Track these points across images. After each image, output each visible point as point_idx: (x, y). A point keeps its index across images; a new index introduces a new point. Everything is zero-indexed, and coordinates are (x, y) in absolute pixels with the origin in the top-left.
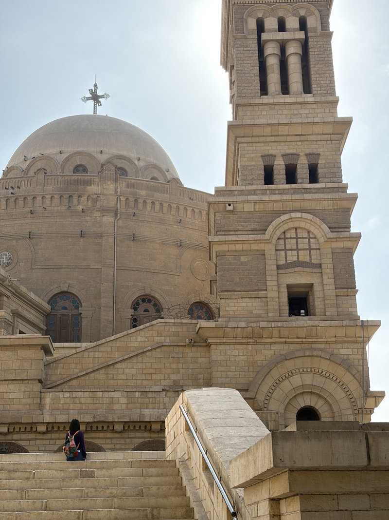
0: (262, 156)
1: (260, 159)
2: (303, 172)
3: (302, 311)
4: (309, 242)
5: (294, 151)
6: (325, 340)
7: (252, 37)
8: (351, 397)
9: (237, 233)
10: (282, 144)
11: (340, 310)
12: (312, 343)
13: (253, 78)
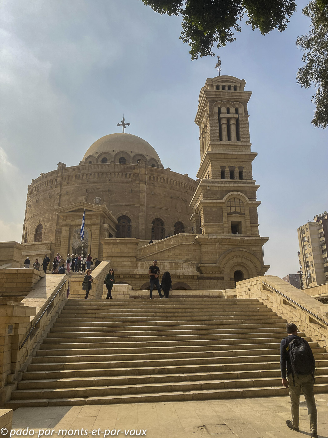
0: (220, 167)
1: (220, 168)
2: (237, 174)
3: (237, 232)
4: (240, 204)
5: (233, 165)
6: (247, 244)
7: (216, 115)
8: (256, 267)
9: (211, 199)
10: (229, 162)
11: (252, 232)
12: (241, 245)
13: (217, 133)
